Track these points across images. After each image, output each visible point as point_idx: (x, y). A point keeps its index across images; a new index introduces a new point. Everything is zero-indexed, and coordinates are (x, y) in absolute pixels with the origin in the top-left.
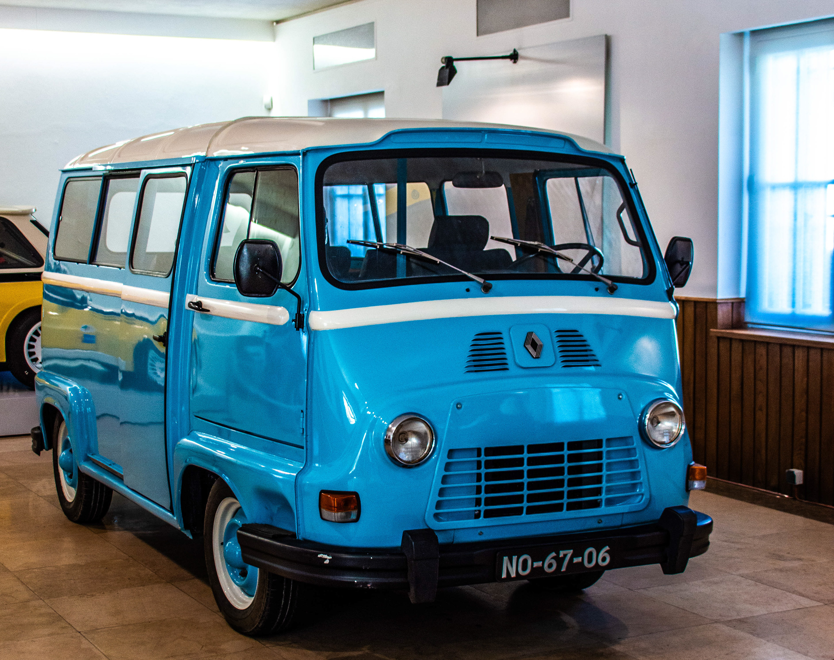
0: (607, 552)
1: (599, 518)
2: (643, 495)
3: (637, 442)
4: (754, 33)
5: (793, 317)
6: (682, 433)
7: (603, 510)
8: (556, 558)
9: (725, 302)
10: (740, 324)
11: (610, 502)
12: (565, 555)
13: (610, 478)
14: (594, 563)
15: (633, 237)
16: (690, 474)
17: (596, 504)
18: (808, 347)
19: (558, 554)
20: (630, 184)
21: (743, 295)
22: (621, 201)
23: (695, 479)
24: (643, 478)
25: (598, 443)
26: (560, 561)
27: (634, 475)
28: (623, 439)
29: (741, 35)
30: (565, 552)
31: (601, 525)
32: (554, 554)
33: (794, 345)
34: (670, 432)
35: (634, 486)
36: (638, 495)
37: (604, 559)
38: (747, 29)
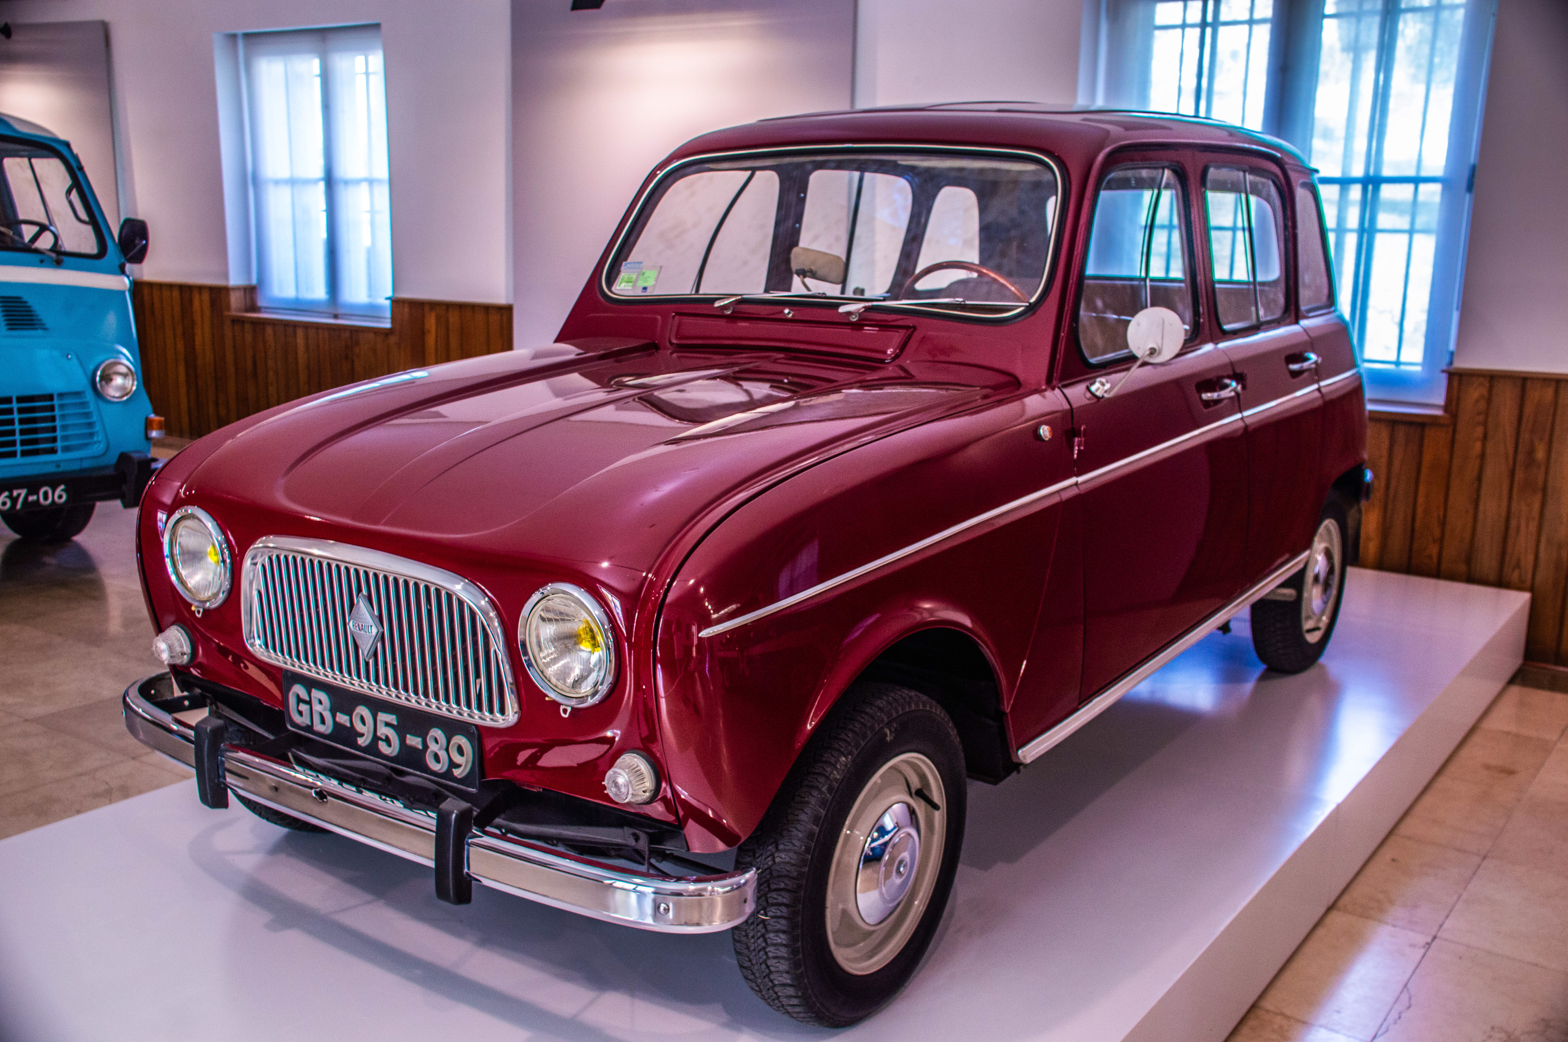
0: (63, 490)
1: (58, 464)
2: (100, 442)
3: (89, 396)
4: (247, 36)
5: (297, 301)
6: (134, 388)
7: (59, 456)
8: (10, 497)
9: (237, 288)
10: (254, 308)
11: (66, 449)
12: (19, 495)
13: (64, 427)
14: (50, 500)
15: (83, 215)
16: (148, 425)
17: (53, 451)
18: (307, 326)
19: (11, 493)
20: (77, 167)
21: (254, 281)
22: (69, 182)
23: (152, 429)
24: (98, 428)
25: (50, 397)
26: (14, 500)
27: (91, 425)
28: (78, 394)
29: (234, 37)
30: (19, 491)
31: (60, 469)
32: (6, 494)
33: (295, 325)
34: (122, 388)
35: (91, 435)
36: (95, 443)
37: (60, 497)
38: (240, 31)
